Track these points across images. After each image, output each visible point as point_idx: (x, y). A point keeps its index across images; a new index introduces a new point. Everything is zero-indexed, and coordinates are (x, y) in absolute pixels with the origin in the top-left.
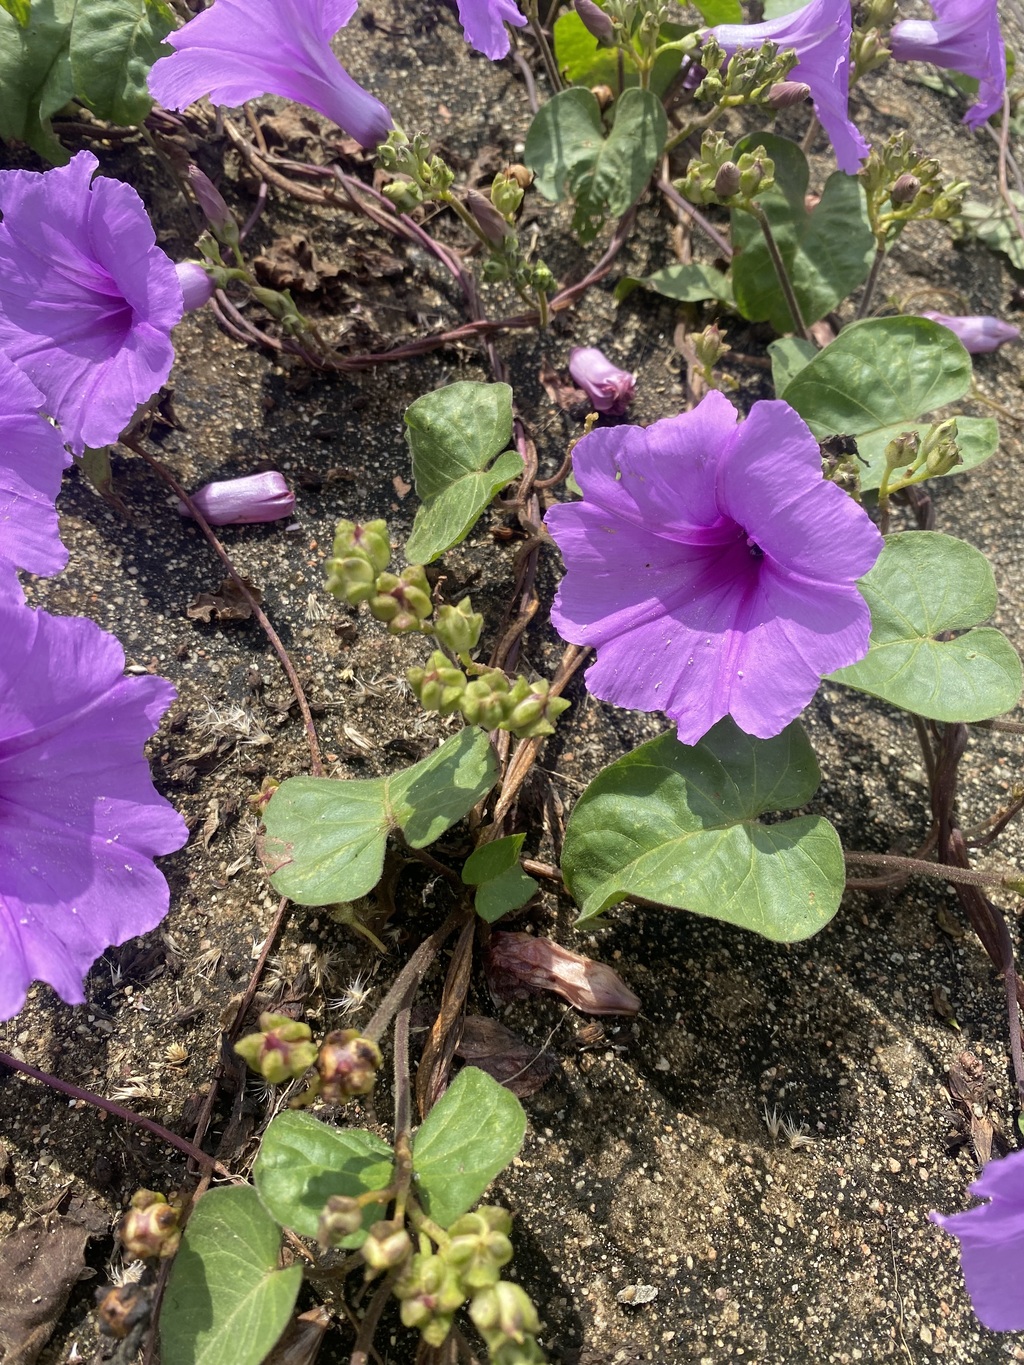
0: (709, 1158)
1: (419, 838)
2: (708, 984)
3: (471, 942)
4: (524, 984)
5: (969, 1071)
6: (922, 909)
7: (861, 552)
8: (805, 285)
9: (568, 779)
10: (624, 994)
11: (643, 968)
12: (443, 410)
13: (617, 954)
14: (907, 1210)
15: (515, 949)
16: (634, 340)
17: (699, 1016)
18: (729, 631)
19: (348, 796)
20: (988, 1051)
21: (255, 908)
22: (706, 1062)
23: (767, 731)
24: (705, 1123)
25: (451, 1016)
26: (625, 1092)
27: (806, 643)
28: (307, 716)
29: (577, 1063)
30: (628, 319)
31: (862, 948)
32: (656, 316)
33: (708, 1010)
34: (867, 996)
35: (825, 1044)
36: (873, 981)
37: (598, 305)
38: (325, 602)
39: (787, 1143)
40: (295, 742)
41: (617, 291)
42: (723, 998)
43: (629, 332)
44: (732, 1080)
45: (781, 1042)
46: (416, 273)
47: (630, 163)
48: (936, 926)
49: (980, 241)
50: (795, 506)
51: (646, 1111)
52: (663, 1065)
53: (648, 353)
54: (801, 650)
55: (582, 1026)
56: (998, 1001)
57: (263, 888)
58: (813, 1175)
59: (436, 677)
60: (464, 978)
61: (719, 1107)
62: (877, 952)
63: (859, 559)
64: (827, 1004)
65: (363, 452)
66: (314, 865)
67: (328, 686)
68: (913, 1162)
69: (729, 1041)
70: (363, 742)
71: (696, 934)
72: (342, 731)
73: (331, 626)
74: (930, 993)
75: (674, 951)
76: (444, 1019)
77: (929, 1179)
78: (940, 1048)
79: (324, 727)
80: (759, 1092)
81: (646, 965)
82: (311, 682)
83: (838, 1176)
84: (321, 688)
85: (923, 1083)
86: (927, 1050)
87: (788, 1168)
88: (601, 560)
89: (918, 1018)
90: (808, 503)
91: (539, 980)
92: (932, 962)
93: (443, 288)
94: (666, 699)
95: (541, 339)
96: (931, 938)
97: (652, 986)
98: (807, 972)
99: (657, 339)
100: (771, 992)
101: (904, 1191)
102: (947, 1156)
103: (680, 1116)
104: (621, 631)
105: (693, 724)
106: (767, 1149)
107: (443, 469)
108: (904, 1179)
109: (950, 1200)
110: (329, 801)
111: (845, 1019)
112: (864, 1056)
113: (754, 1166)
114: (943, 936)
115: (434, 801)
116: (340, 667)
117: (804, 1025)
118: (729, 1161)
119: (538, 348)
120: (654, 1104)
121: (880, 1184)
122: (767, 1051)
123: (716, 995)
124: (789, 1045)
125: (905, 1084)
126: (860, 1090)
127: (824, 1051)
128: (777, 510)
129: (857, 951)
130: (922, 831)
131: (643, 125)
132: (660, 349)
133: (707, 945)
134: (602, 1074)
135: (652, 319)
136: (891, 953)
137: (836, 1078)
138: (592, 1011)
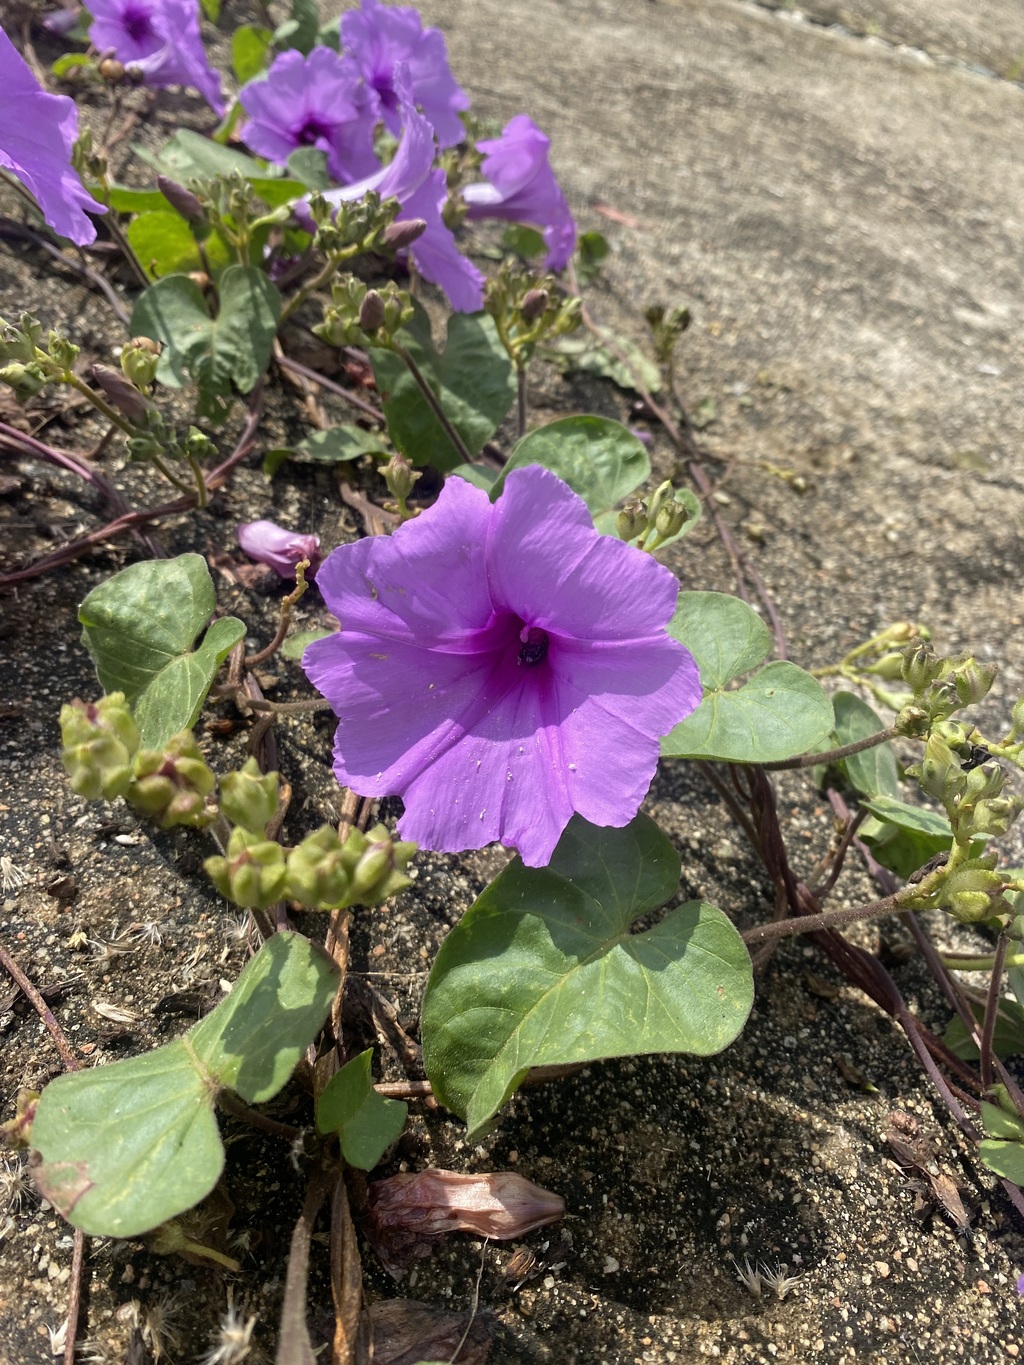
0: (703, 1355)
1: (263, 1087)
2: (621, 1148)
3: (347, 1207)
4: (423, 1237)
5: (906, 1131)
6: (791, 982)
7: (661, 597)
8: (458, 420)
9: (387, 975)
10: (541, 1198)
11: (547, 1160)
12: (125, 597)
13: (514, 1156)
14: (914, 1313)
15: (400, 1197)
16: (299, 510)
17: (627, 1189)
18: (540, 730)
19: (142, 1074)
20: (910, 1103)
21: (37, 1284)
22: (654, 1241)
23: (622, 817)
24: (681, 1315)
25: (353, 1314)
26: (583, 1319)
27: (631, 712)
28: (41, 1005)
29: (516, 1308)
30: (285, 491)
31: (753, 1044)
32: (314, 483)
33: (633, 1177)
34: (780, 1094)
35: (762, 1164)
36: (779, 1075)
37: (250, 483)
38: (24, 863)
39: (773, 1293)
40: (32, 1045)
41: (265, 466)
42: (644, 1157)
43: (291, 503)
44: (689, 1248)
45: (720, 1182)
46: (36, 487)
47: (248, 336)
48: (811, 994)
49: (585, 372)
50: (580, 569)
51: (614, 1331)
52: (612, 1265)
53: (319, 518)
54: (629, 721)
55: (505, 1260)
56: (895, 1048)
57: (41, 1253)
58: (813, 1320)
59: (247, 859)
60: (354, 1259)
61: (689, 1288)
62: (769, 1043)
63: (661, 605)
64: (746, 1119)
65: (25, 682)
66: (126, 1179)
67: (55, 962)
68: (897, 1256)
69: (668, 1205)
70: (123, 1016)
71: (588, 1098)
72: (91, 1010)
73: (39, 889)
74: (835, 1065)
75: (573, 1127)
76: (346, 1323)
77: (920, 1267)
78: (868, 1119)
79: (66, 1014)
80: (721, 1251)
81: (549, 1154)
82: (33, 963)
83: (837, 1309)
84: (48, 967)
85: (870, 1165)
86: (858, 1127)
87: (787, 1326)
88: (377, 695)
89: (835, 1096)
90: (592, 564)
91: (439, 1225)
92: (823, 1033)
93: (72, 497)
94: (497, 826)
95: (200, 526)
96: (811, 1008)
97: (564, 1176)
98: (714, 1093)
99: (323, 505)
100: (688, 1129)
101: (903, 1293)
102: (923, 1233)
103: (652, 1319)
104: (424, 766)
105: (536, 843)
106: (756, 1314)
107: (140, 663)
108: (898, 1279)
109: (946, 1281)
110: (118, 1090)
111: (770, 1128)
112: (805, 1160)
113: (751, 1341)
114: (822, 1002)
115: (264, 1036)
116: (65, 934)
117: (734, 1151)
118: (724, 1349)
119: (198, 535)
120: (619, 1318)
121: (879, 1297)
122: (710, 1199)
123: (634, 1157)
124: (728, 1180)
125: (854, 1173)
126: (816, 1199)
127: (765, 1172)
128: (561, 580)
129: (750, 1050)
130: (757, 904)
131: (253, 299)
132: (328, 513)
133: (604, 1105)
134: (550, 1308)
135: (310, 487)
136: (782, 1038)
137: (789, 1197)
138: (512, 1235)
